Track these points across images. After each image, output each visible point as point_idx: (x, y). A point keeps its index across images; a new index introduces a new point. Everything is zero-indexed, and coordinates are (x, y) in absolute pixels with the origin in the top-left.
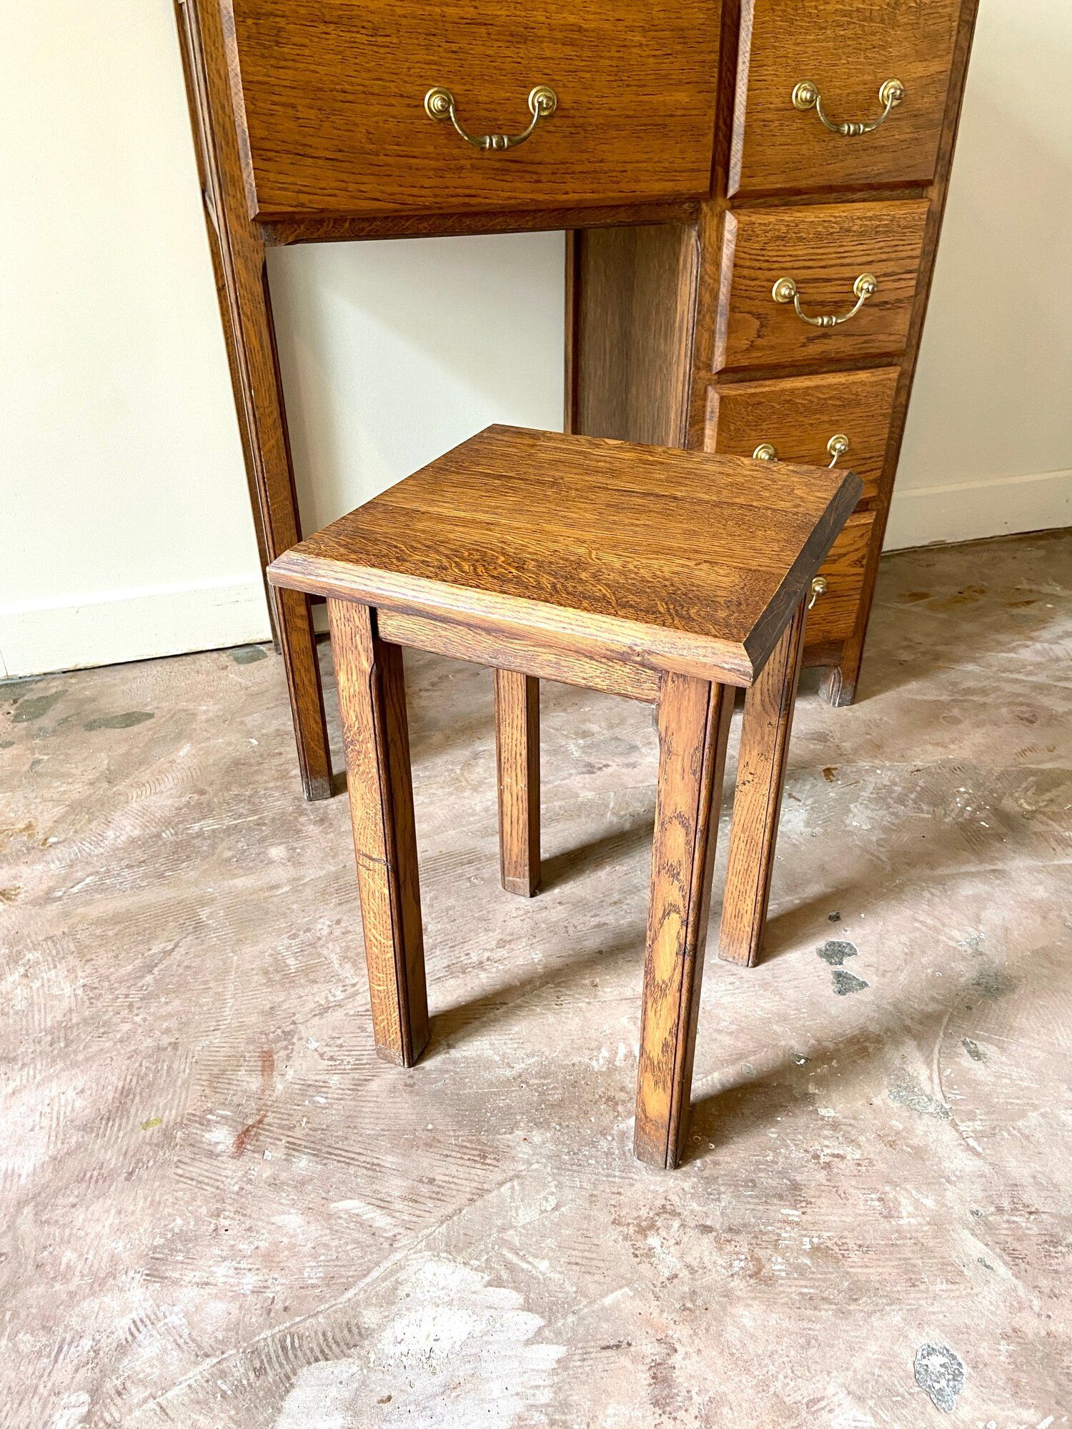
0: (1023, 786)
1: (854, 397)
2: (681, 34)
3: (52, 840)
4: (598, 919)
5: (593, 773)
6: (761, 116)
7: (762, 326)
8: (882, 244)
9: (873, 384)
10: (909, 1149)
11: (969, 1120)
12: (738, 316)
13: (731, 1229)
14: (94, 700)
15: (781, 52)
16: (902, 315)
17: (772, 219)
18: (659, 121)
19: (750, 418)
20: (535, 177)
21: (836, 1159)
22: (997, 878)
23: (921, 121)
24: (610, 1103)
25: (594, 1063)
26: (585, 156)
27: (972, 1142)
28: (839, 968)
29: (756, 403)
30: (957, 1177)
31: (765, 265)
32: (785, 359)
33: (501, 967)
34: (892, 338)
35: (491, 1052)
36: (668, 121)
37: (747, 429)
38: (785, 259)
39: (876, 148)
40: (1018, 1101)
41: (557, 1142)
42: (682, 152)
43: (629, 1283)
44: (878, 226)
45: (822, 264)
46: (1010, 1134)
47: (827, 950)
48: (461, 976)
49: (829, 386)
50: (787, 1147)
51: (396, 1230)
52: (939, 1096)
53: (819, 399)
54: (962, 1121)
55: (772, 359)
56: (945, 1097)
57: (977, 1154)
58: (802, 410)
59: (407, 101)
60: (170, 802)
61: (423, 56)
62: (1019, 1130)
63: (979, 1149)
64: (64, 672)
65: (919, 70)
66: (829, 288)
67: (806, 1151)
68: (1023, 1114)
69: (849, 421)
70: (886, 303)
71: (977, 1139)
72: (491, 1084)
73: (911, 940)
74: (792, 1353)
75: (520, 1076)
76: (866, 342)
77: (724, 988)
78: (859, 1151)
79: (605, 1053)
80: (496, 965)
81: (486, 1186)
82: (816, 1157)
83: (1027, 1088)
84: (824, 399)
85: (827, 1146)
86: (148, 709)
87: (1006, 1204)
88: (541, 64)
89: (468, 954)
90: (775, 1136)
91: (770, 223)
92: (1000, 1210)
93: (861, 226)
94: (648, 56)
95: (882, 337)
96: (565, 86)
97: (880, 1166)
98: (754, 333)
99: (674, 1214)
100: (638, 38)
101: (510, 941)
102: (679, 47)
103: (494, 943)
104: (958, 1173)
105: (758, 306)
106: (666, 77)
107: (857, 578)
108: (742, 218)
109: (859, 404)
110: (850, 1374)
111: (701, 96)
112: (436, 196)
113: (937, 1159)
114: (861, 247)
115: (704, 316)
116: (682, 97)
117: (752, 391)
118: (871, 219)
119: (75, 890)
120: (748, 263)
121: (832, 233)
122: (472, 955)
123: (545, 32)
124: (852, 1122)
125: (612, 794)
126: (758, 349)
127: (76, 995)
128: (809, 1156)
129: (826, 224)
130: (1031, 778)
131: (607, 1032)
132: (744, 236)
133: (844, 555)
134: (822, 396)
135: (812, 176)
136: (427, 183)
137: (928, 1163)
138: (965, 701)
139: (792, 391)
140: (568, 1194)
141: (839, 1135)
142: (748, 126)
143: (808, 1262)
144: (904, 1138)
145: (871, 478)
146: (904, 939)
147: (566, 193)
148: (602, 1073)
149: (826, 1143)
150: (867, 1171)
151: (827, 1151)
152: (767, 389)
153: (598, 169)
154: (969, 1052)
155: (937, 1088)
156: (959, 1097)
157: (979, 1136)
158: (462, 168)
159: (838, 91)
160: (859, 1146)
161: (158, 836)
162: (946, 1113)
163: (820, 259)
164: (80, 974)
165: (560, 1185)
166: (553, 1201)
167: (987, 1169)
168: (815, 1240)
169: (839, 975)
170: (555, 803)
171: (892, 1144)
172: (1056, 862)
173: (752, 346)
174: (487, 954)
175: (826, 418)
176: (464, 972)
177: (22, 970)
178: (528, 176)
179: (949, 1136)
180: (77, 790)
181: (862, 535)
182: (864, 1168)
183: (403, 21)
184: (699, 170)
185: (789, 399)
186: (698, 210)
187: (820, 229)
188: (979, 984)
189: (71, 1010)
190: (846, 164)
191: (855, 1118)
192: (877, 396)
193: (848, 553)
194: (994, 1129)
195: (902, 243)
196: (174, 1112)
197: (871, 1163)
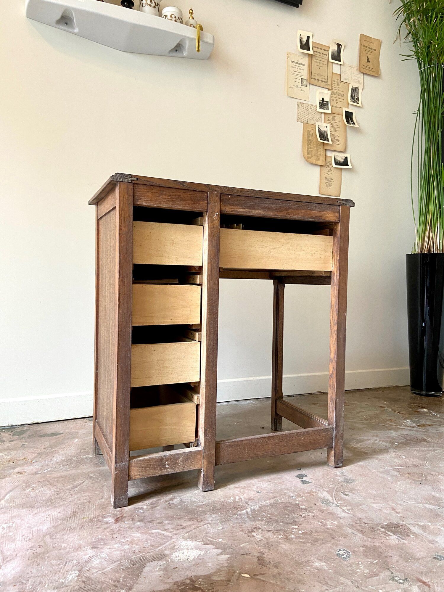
3: (34, 461)
10: (328, 513)
11: (345, 507)
13: (277, 530)
14: (40, 431)
21: (307, 516)
24: (235, 508)
25: (229, 501)
27: (346, 511)
28: (302, 479)
35: (195, 500)
40: (359, 503)
41: (220, 516)
43: (248, 542)
46: (357, 509)
47: (298, 476)
50: (292, 514)
51: (172, 535)
54: (343, 507)
56: (337, 503)
57: (349, 513)
60: (74, 452)
62: (360, 509)
63: (349, 512)
64: (28, 425)
67: (298, 515)
68: (361, 505)
71: (348, 510)
72: (197, 506)
73: (323, 473)
74: (299, 552)
79: (232, 498)
81: (199, 525)
82: (301, 516)
83: (361, 500)
86: (61, 432)
87: (358, 522)
90: (288, 512)
92: (356, 523)
97: (320, 516)
99: (259, 528)
104: (343, 517)
110: (317, 556)
113: (337, 514)
119: (45, 471)
127: (52, 493)
131: (232, 494)
137: (334, 515)
140: (225, 526)
141: (307, 511)
143: (301, 535)
144: (327, 511)
146: (321, 473)
148: (232, 503)
151: (303, 514)
154: (344, 494)
155: (335, 501)
156: (342, 503)
160: (313, 513)
161: (72, 459)
162: (338, 506)
164: (52, 489)
165: (222, 525)
166: (221, 528)
167: (351, 516)
168: (303, 531)
169: (302, 481)
171: (323, 512)
177: (31, 489)
179: (340, 510)
180: (40, 450)
182: (315, 517)
188: (345, 481)
189: (51, 496)
191: (311, 508)
194: (353, 508)
196: (92, 515)
197: (318, 516)
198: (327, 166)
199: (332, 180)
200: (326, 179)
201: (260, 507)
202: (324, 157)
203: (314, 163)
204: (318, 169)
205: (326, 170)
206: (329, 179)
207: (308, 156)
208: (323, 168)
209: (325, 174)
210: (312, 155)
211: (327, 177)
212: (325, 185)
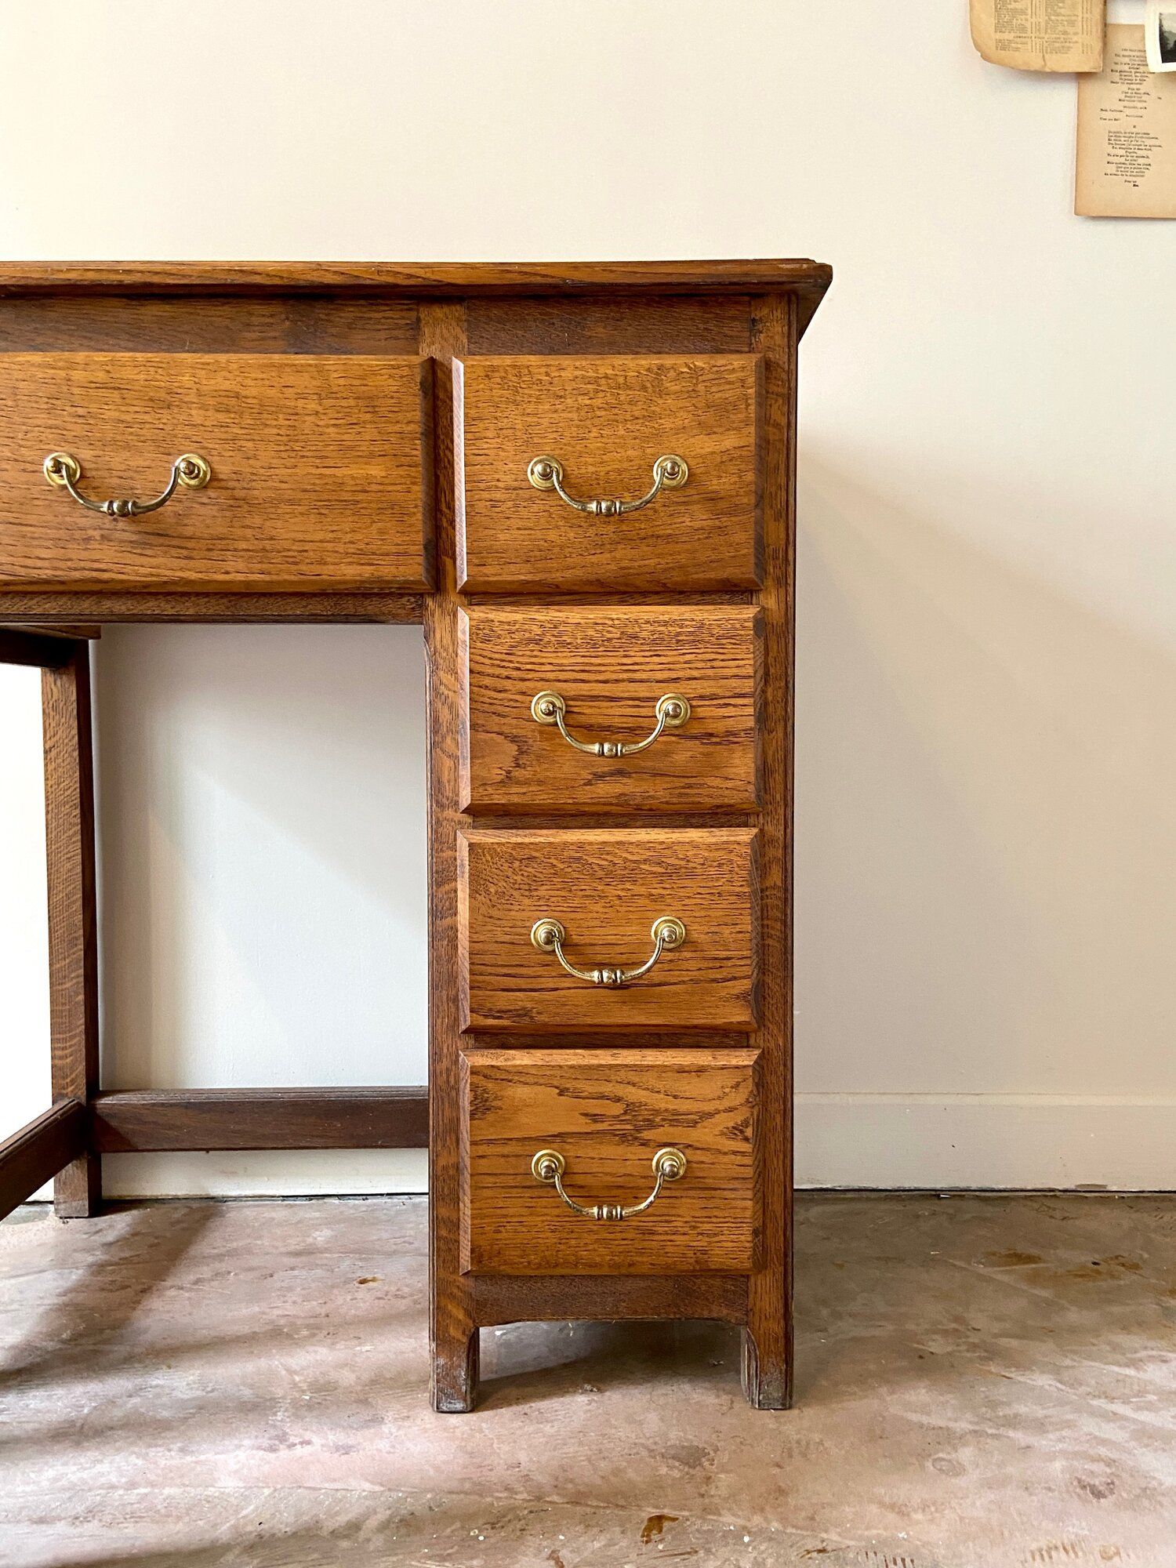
1: (683, 863)
2: (370, 403)
6: (486, 495)
7: (521, 752)
8: (688, 657)
9: (709, 847)
12: (482, 736)
15: (505, 423)
16: (738, 754)
17: (518, 617)
18: (347, 496)
19: (518, 878)
20: (185, 553)
23: (722, 505)
26: (249, 532)
29: (526, 857)
31: (515, 674)
32: (563, 799)
34: (730, 784)
36: (361, 497)
37: (516, 894)
38: (544, 668)
39: (658, 537)
42: (381, 532)
44: (679, 634)
45: (601, 677)
49: (638, 844)
53: (626, 860)
55: (542, 798)
58: (600, 873)
59: (22, 466)
61: (42, 419)
65: (706, 445)
66: (616, 709)
69: (681, 899)
70: (711, 735)
76: (690, 786)
84: (635, 862)
88: (188, 431)
91: (515, 622)
93: (653, 632)
94: (327, 426)
95: (717, 782)
96: (219, 454)
98: (508, 763)
100: (313, 406)
102: (368, 416)
105: (510, 725)
106: (351, 448)
107: (739, 1159)
108: (475, 615)
109: (691, 875)
111: (401, 471)
112: (56, 569)
114: (657, 660)
115: (444, 738)
116: (376, 471)
117: (519, 840)
118: (666, 623)
120: (491, 671)
121: (609, 640)
123: (192, 398)
125: (267, 1492)
126: (519, 783)
129: (600, 628)
132: (478, 634)
133: (710, 1115)
134: (630, 857)
135: (568, 568)
136: (44, 553)
138: (995, 1437)
139: (581, 846)
142: (470, 505)
145: (736, 991)
147: (227, 573)
152: (541, 839)
153: (268, 547)
158: (88, 540)
159: (591, 469)
163: (600, 672)
170: (166, 1491)
173: (508, 779)
175: (643, 890)
178: (174, 552)
181: (737, 1085)
183: (21, 385)
184: (405, 554)
185: (578, 856)
186: (422, 606)
187: (591, 632)
190: (618, 554)
192: (720, 865)
193: (718, 1112)
195: (722, 657)
198: (1116, 77)
199: (1148, 142)
200: (1114, 138)
202: (1097, 31)
203: (1036, 63)
204: (1065, 96)
205: (1108, 94)
206: (1130, 136)
207: (999, 36)
208: (1092, 88)
209: (1104, 115)
210: (1023, 29)
211: (1114, 126)
212: (1112, 169)
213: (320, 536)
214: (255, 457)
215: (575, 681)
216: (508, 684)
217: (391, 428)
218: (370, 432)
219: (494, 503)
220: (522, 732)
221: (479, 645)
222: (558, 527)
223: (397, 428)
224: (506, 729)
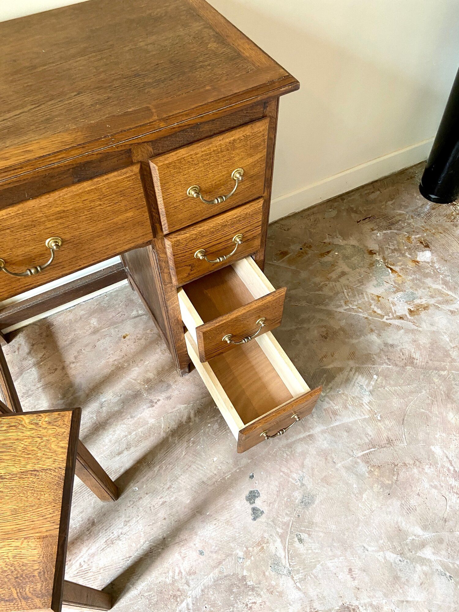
0: (321, 381)
4: (162, 500)
5: (153, 406)
6: (172, 206)
7: (192, 267)
8: (243, 224)
10: (278, 594)
11: (297, 574)
12: (180, 269)
15: (177, 181)
16: (256, 241)
17: (188, 235)
18: (120, 226)
20: (61, 267)
21: (253, 605)
22: (311, 440)
24: (175, 598)
25: (167, 580)
27: (298, 584)
28: (254, 505)
30: (293, 602)
31: (189, 250)
33: (127, 537)
34: (253, 248)
36: (125, 224)
38: (197, 245)
40: (313, 560)
42: (136, 232)
44: (239, 219)
45: (216, 240)
46: (311, 577)
47: (249, 496)
48: (112, 545)
50: (237, 603)
52: (288, 565)
54: (295, 575)
55: (199, 274)
56: (290, 564)
62: (314, 575)
63: (300, 587)
65: (250, 160)
66: (220, 245)
67: (244, 603)
68: (315, 566)
70: (249, 239)
71: (300, 582)
73: (279, 483)
75: (141, 593)
77: (212, 528)
78: (261, 599)
79: (171, 574)
80: (125, 536)
82: (247, 605)
83: (317, 553)
85: (250, 599)
88: (47, 231)
89: (113, 533)
90: (233, 599)
91: (186, 237)
93: (231, 222)
95: (250, 249)
96: (63, 233)
97: (268, 603)
98: (189, 271)
100: (98, 203)
101: (129, 521)
102: (122, 198)
103: (123, 524)
104: (293, 600)
106: (118, 211)
108: (173, 241)
111: (139, 210)
113: (286, 596)
114: (233, 228)
116: (130, 214)
118: (235, 218)
120: (180, 253)
121: (218, 229)
122: (115, 532)
123: (44, 219)
124: (259, 585)
125: (162, 418)
126: (192, 274)
128: (244, 605)
129: (215, 227)
130: (325, 375)
131: (171, 563)
132: (175, 245)
135: (204, 216)
136: (2, 290)
137: (283, 598)
138: (301, 328)
141: (254, 593)
142: (167, 211)
144: (276, 589)
146: (277, 483)
148: (170, 584)
149: (250, 598)
150: (264, 607)
151: (251, 601)
154: (298, 539)
155: (287, 561)
156: (294, 563)
157: (301, 580)
158: (19, 279)
159: (210, 183)
160: (261, 597)
162: (290, 573)
163: (215, 238)
167: (302, 595)
169: (254, 510)
170: (139, 430)
171: (272, 593)
172: (332, 426)
173: (189, 274)
174: (120, 531)
176: (113, 543)
178: (56, 269)
179: (290, 583)
182: (262, 606)
184: (146, 234)
186: (151, 240)
187: (212, 230)
188: (302, 502)
190: (220, 205)
191: (260, 584)
194: (305, 576)
195: (253, 219)
197: (265, 603)
201: (202, 591)
213: (112, 242)
214: (79, 228)
215: (208, 244)
216: (187, 253)
217: (132, 199)
218: (123, 203)
219: (176, 207)
220: (191, 263)
221: (176, 248)
222: (199, 206)
223: (135, 197)
224: (187, 264)
